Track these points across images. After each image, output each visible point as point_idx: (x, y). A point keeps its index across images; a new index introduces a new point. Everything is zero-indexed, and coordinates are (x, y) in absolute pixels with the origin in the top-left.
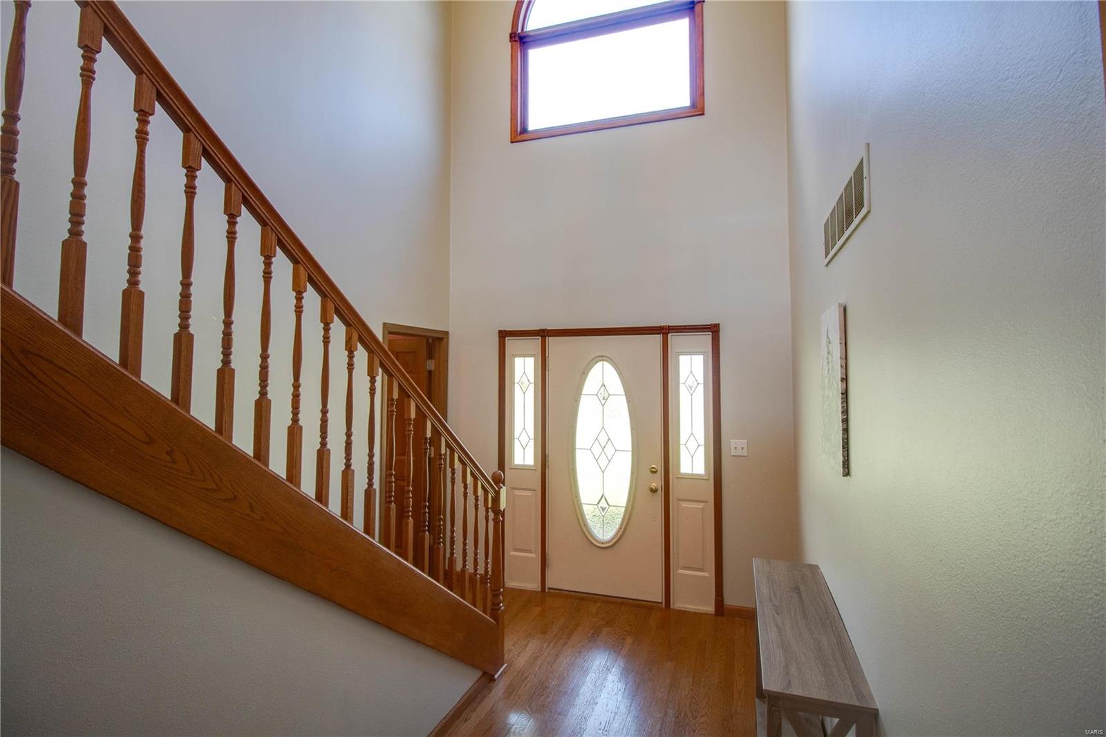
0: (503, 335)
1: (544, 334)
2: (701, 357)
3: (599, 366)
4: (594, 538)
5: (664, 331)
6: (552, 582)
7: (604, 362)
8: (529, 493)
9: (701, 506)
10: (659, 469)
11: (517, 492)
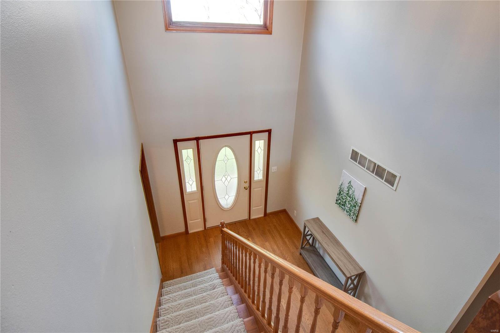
0: (175, 142)
1: (197, 139)
2: (263, 141)
3: (224, 149)
4: (224, 208)
5: (251, 133)
6: (209, 225)
7: (226, 147)
8: (196, 201)
9: (261, 189)
10: (248, 181)
11: (190, 202)
